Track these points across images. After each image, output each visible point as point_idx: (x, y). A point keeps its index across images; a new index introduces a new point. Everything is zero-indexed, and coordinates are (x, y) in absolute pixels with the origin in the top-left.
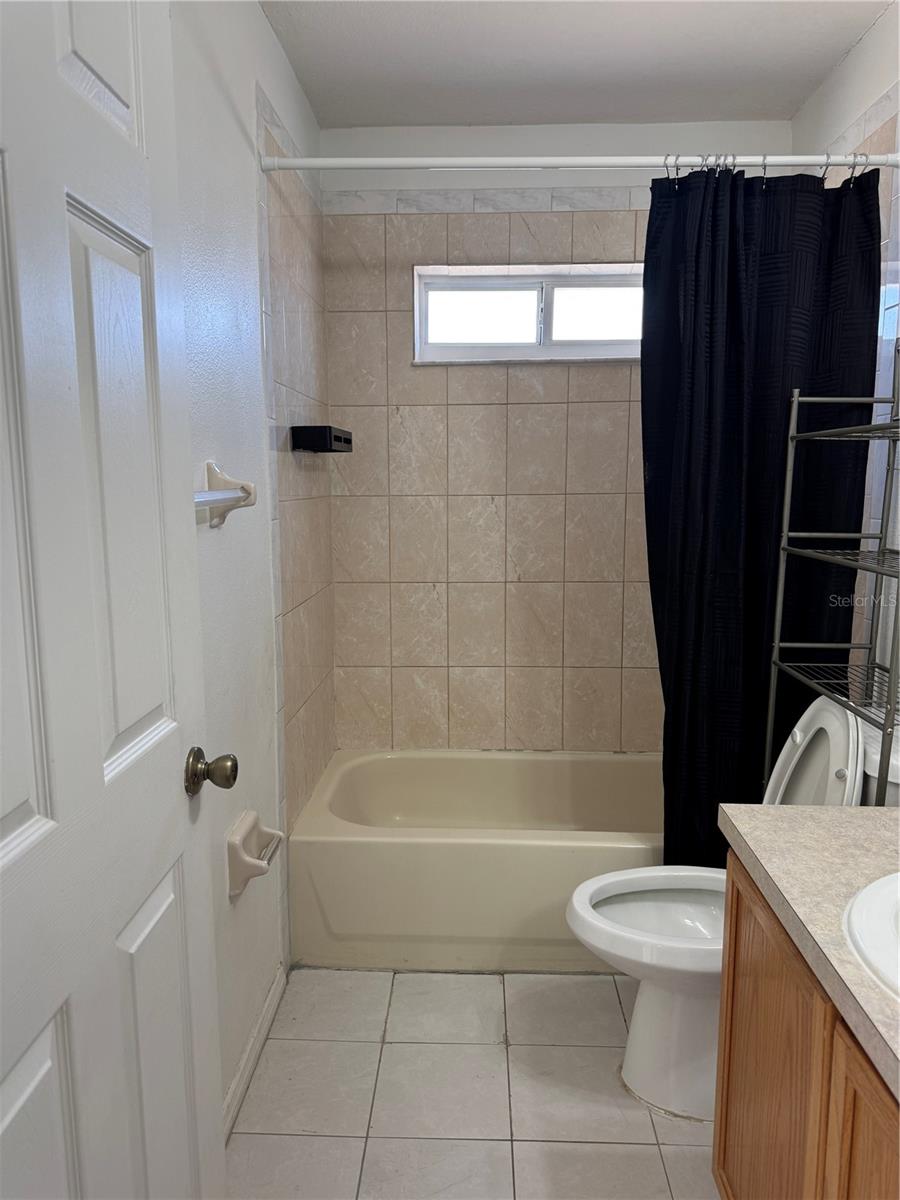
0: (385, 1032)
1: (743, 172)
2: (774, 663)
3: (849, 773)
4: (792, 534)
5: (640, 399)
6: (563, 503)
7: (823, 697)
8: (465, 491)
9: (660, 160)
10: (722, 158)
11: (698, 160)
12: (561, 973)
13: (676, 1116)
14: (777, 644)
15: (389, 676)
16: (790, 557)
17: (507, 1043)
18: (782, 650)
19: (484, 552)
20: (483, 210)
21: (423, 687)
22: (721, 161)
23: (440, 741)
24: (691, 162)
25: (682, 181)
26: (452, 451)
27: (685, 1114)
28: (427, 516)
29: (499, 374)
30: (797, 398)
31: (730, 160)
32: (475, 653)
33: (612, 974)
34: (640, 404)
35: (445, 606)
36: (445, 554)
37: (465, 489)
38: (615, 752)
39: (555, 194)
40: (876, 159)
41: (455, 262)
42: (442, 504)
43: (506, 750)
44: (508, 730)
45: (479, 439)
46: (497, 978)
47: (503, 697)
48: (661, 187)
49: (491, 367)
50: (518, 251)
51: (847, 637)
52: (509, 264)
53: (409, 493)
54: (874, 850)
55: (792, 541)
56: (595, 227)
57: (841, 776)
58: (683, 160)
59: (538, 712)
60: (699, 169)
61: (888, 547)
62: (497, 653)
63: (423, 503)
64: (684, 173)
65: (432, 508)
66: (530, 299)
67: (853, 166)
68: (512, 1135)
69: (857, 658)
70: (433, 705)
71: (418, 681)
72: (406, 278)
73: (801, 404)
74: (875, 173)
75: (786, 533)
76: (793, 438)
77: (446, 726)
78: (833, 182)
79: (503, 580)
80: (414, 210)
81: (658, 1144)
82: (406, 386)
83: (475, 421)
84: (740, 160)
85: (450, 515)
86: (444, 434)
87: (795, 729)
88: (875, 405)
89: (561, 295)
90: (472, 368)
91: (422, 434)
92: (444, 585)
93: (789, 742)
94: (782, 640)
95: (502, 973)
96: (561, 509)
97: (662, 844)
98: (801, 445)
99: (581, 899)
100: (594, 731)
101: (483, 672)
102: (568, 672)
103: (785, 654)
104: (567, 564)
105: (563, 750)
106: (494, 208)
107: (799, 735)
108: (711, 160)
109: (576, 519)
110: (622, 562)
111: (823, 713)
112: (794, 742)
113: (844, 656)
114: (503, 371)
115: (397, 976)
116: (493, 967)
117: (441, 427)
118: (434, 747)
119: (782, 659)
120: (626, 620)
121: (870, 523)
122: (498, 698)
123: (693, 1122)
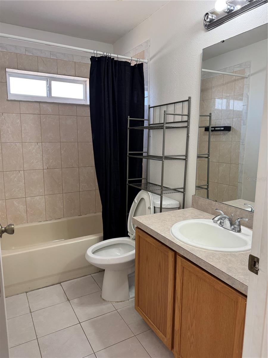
0: (30, 309)
1: (114, 58)
2: (127, 184)
3: (151, 207)
4: (130, 152)
5: (90, 116)
6: (60, 145)
7: (142, 190)
8: (28, 141)
9: (92, 51)
10: (108, 54)
11: (102, 53)
12: (76, 278)
13: (118, 302)
14: (128, 180)
15: (5, 203)
16: (130, 158)
17: (68, 300)
18: (129, 181)
19: (36, 160)
20: (29, 54)
21: (17, 205)
22: (107, 54)
23: (24, 221)
24: (100, 53)
25: (98, 58)
26: (23, 128)
27: (120, 301)
28: (15, 149)
29: (37, 105)
30: (129, 118)
31: (110, 54)
32: (35, 192)
33: (90, 274)
34: (90, 117)
35: (23, 178)
36: (22, 161)
37: (28, 140)
38: (79, 216)
39: (51, 53)
40: (141, 61)
41: (20, 69)
42: (20, 145)
43: (46, 221)
44: (47, 214)
45: (32, 125)
46: (59, 285)
47: (45, 205)
48: (93, 59)
49: (34, 103)
50: (41, 68)
51: (141, 177)
52: (38, 72)
53: (8, 142)
54: (168, 221)
55: (130, 154)
56: (63, 65)
57: (149, 208)
58: (98, 52)
59: (56, 208)
60: (102, 56)
61: (149, 154)
62: (42, 191)
63: (14, 145)
64: (99, 56)
65: (17, 146)
66: (44, 83)
67: (137, 61)
68: (79, 322)
69: (143, 181)
70: (21, 210)
71: (15, 203)
72: (3, 72)
73: (130, 120)
74: (142, 64)
75: (128, 152)
76: (129, 128)
77: (26, 216)
78: (132, 65)
79: (42, 168)
80: (5, 51)
81: (116, 310)
82: (5, 107)
83: (30, 119)
84: (112, 55)
85: (23, 149)
86: (20, 123)
87: (135, 199)
88: (145, 121)
89: (53, 83)
90: (28, 102)
91: (12, 123)
92: (23, 171)
93: (134, 203)
94: (129, 179)
95: (60, 283)
96: (59, 146)
97: (103, 235)
98: (130, 130)
99: (89, 252)
100: (73, 211)
101: (38, 198)
102: (64, 195)
103: (130, 182)
104: (62, 163)
105: (64, 218)
106: (32, 54)
107: (136, 200)
108: (105, 54)
109: (64, 149)
110: (78, 161)
111: (142, 194)
112: (135, 202)
113: (141, 181)
114: (38, 104)
115: (27, 293)
116: (57, 282)
117: (18, 121)
118: (22, 224)
119: (129, 183)
120: (80, 178)
121: (145, 149)
122: (43, 205)
123: (122, 302)
